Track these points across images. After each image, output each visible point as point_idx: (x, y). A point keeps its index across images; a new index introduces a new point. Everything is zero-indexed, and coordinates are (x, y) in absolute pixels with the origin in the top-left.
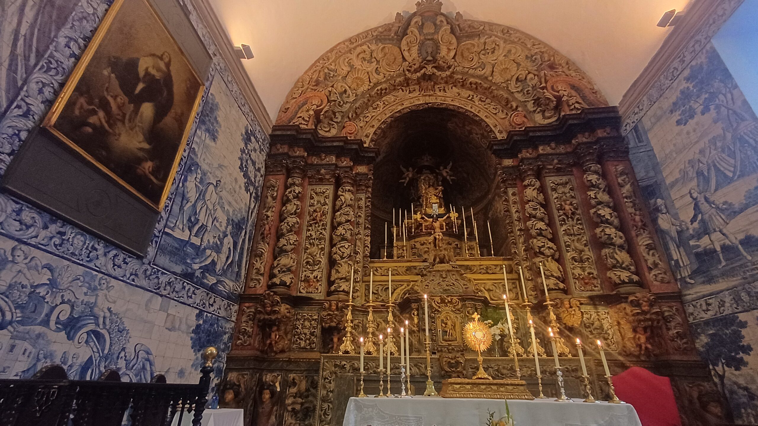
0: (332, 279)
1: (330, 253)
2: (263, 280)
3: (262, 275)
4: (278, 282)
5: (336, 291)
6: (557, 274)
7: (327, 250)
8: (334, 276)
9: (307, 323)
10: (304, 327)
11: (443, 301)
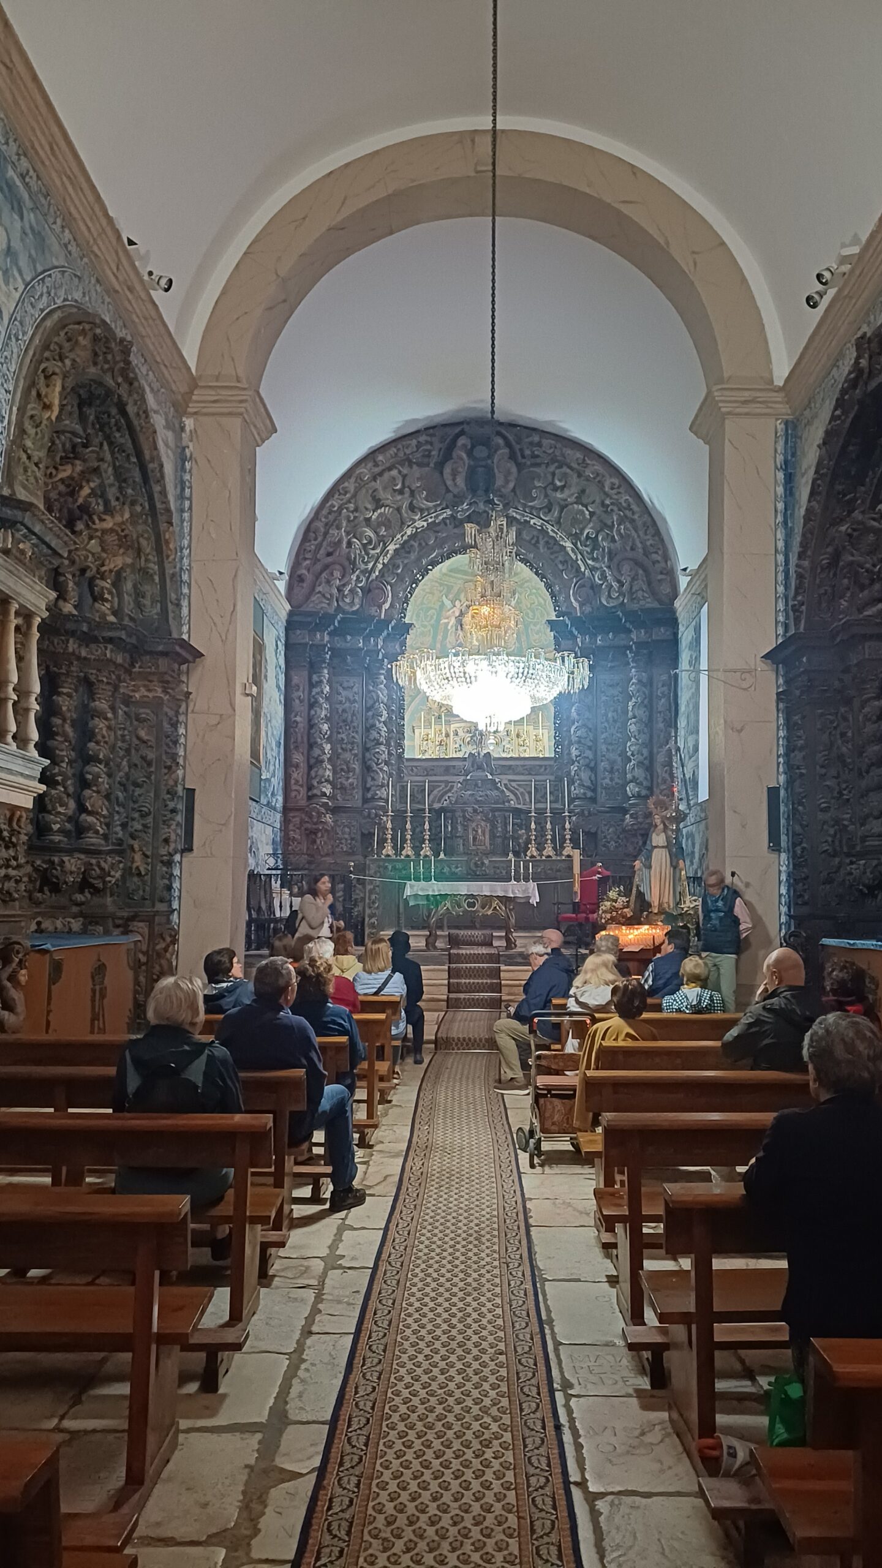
0: (368, 786)
1: (364, 757)
2: (303, 791)
3: (302, 786)
4: (319, 793)
5: (373, 798)
6: (588, 783)
7: (360, 756)
8: (370, 783)
9: (347, 830)
10: (343, 833)
11: (475, 811)
